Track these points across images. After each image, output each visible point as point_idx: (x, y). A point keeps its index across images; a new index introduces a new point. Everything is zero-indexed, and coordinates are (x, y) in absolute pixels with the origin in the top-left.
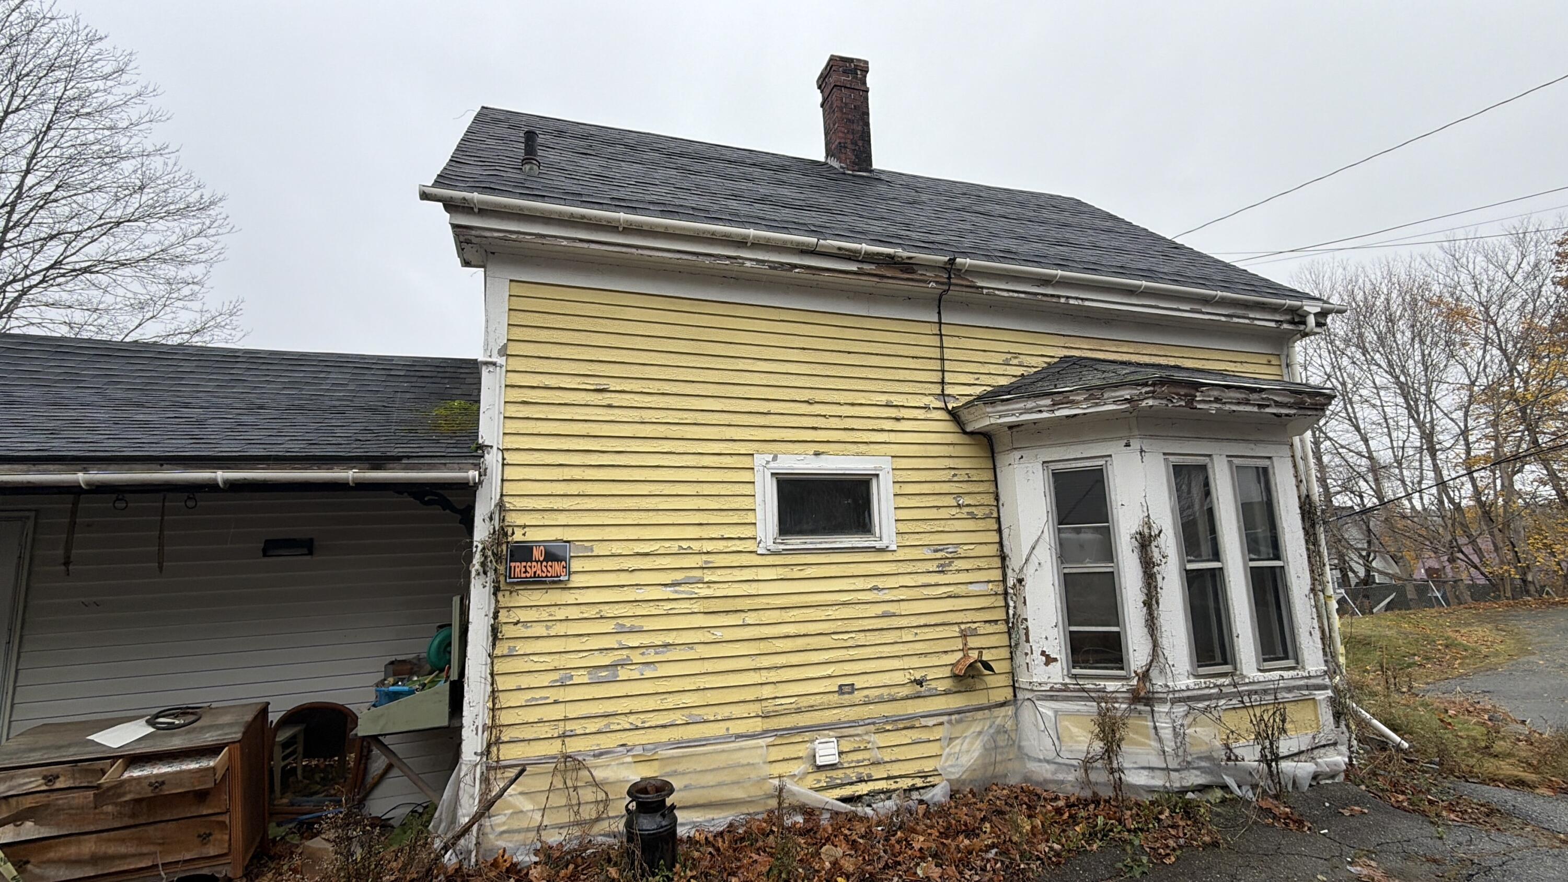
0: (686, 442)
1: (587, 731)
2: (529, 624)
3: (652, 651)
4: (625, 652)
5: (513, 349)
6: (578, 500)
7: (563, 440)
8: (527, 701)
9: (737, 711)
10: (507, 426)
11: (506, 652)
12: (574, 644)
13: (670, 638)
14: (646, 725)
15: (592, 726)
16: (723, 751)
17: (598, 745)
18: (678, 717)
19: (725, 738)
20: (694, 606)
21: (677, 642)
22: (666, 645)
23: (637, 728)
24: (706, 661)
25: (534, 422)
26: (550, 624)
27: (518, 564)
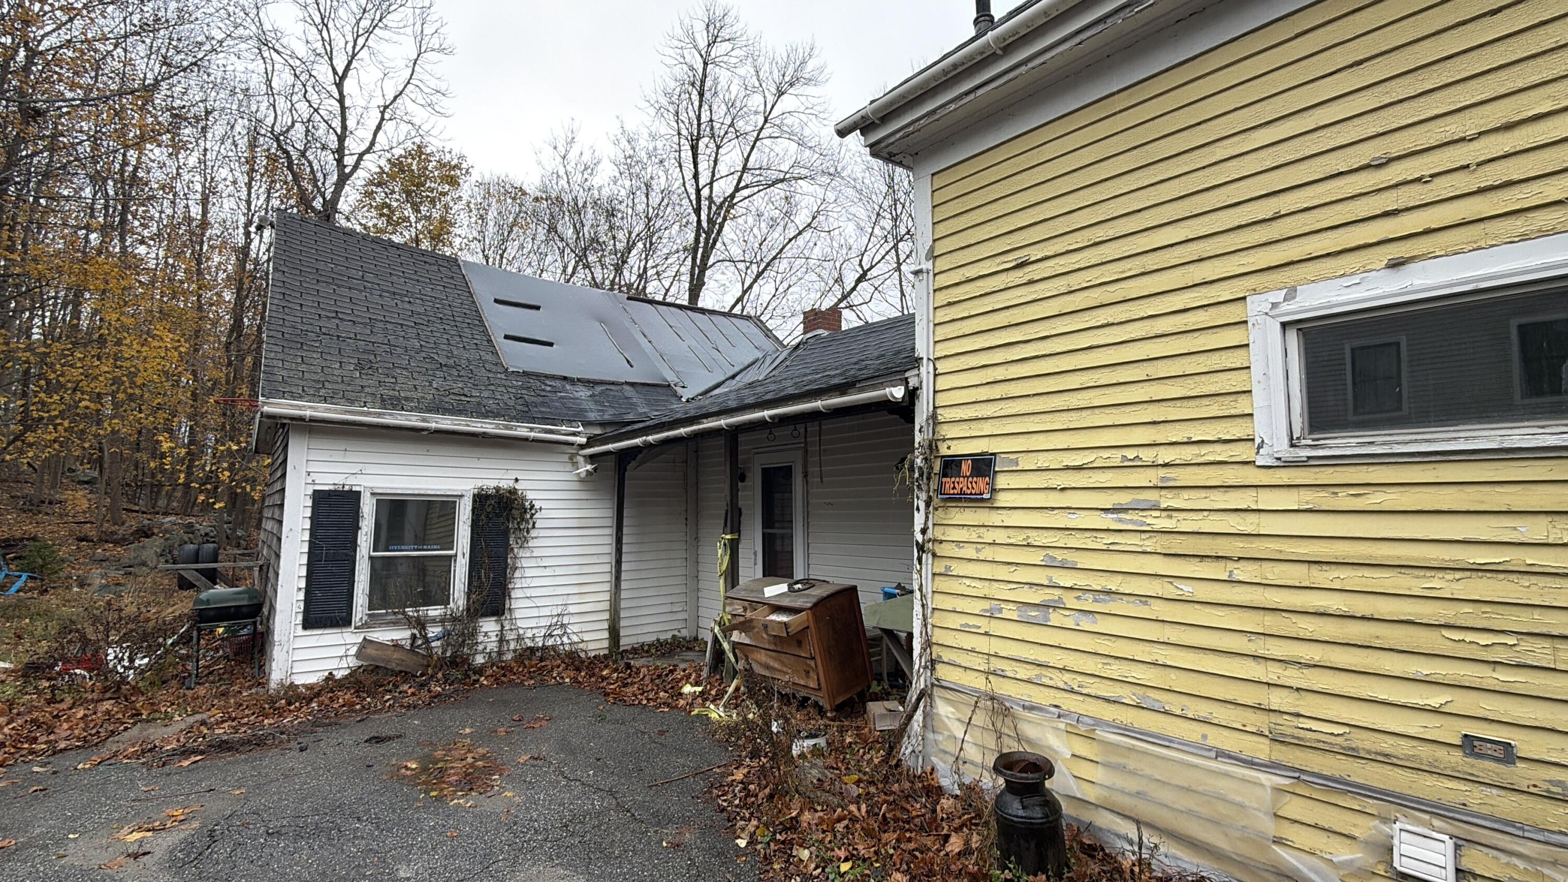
0: (1130, 304)
1: (1018, 676)
2: (961, 545)
3: (1090, 596)
4: (1057, 592)
5: (940, 248)
6: (1002, 404)
7: (986, 336)
8: (962, 625)
9: (1221, 714)
10: (937, 333)
11: (943, 570)
12: (1002, 573)
13: (1113, 584)
14: (1084, 691)
15: (1024, 672)
16: (1196, 766)
17: (1030, 696)
18: (1127, 694)
19: (1197, 748)
20: (1146, 543)
21: (1122, 590)
22: (1109, 593)
23: (1072, 691)
24: (1167, 626)
25: (960, 323)
26: (979, 546)
27: (948, 479)
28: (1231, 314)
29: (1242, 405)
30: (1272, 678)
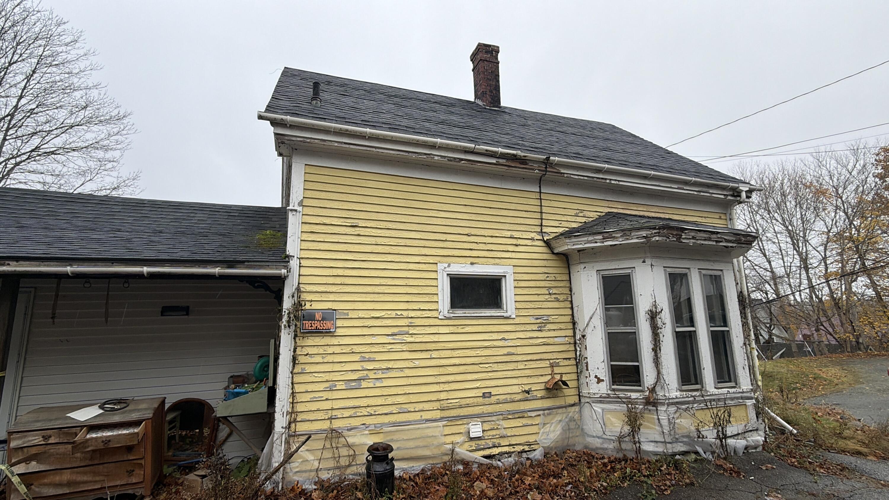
0: (400, 256)
1: (344, 416)
2: (313, 356)
3: (380, 372)
4: (365, 372)
5: (306, 202)
6: (341, 287)
7: (333, 253)
8: (311, 398)
9: (426, 406)
10: (302, 245)
11: (300, 371)
12: (337, 367)
13: (390, 365)
14: (377, 413)
15: (347, 413)
16: (419, 428)
17: (350, 424)
18: (394, 409)
19: (420, 421)
20: (404, 347)
21: (394, 367)
22: (388, 369)
23: (371, 415)
24: (410, 378)
25: (317, 243)
26: (324, 356)
27: (307, 322)
28: (432, 267)
29: (435, 299)
30: (441, 389)
